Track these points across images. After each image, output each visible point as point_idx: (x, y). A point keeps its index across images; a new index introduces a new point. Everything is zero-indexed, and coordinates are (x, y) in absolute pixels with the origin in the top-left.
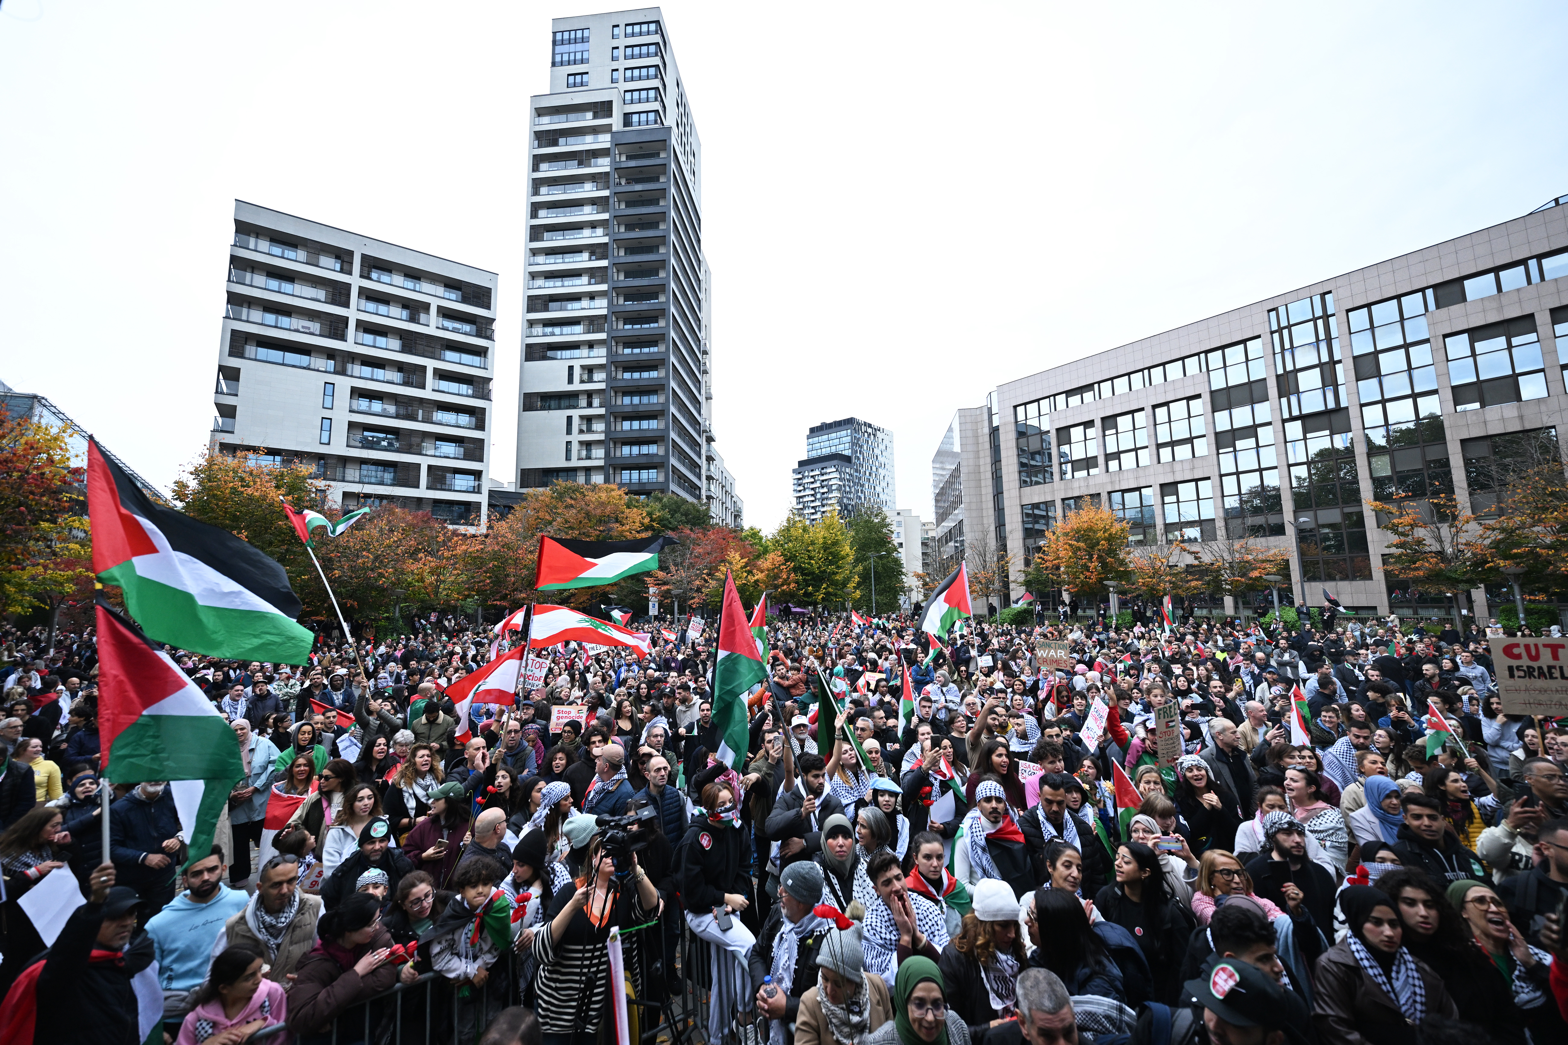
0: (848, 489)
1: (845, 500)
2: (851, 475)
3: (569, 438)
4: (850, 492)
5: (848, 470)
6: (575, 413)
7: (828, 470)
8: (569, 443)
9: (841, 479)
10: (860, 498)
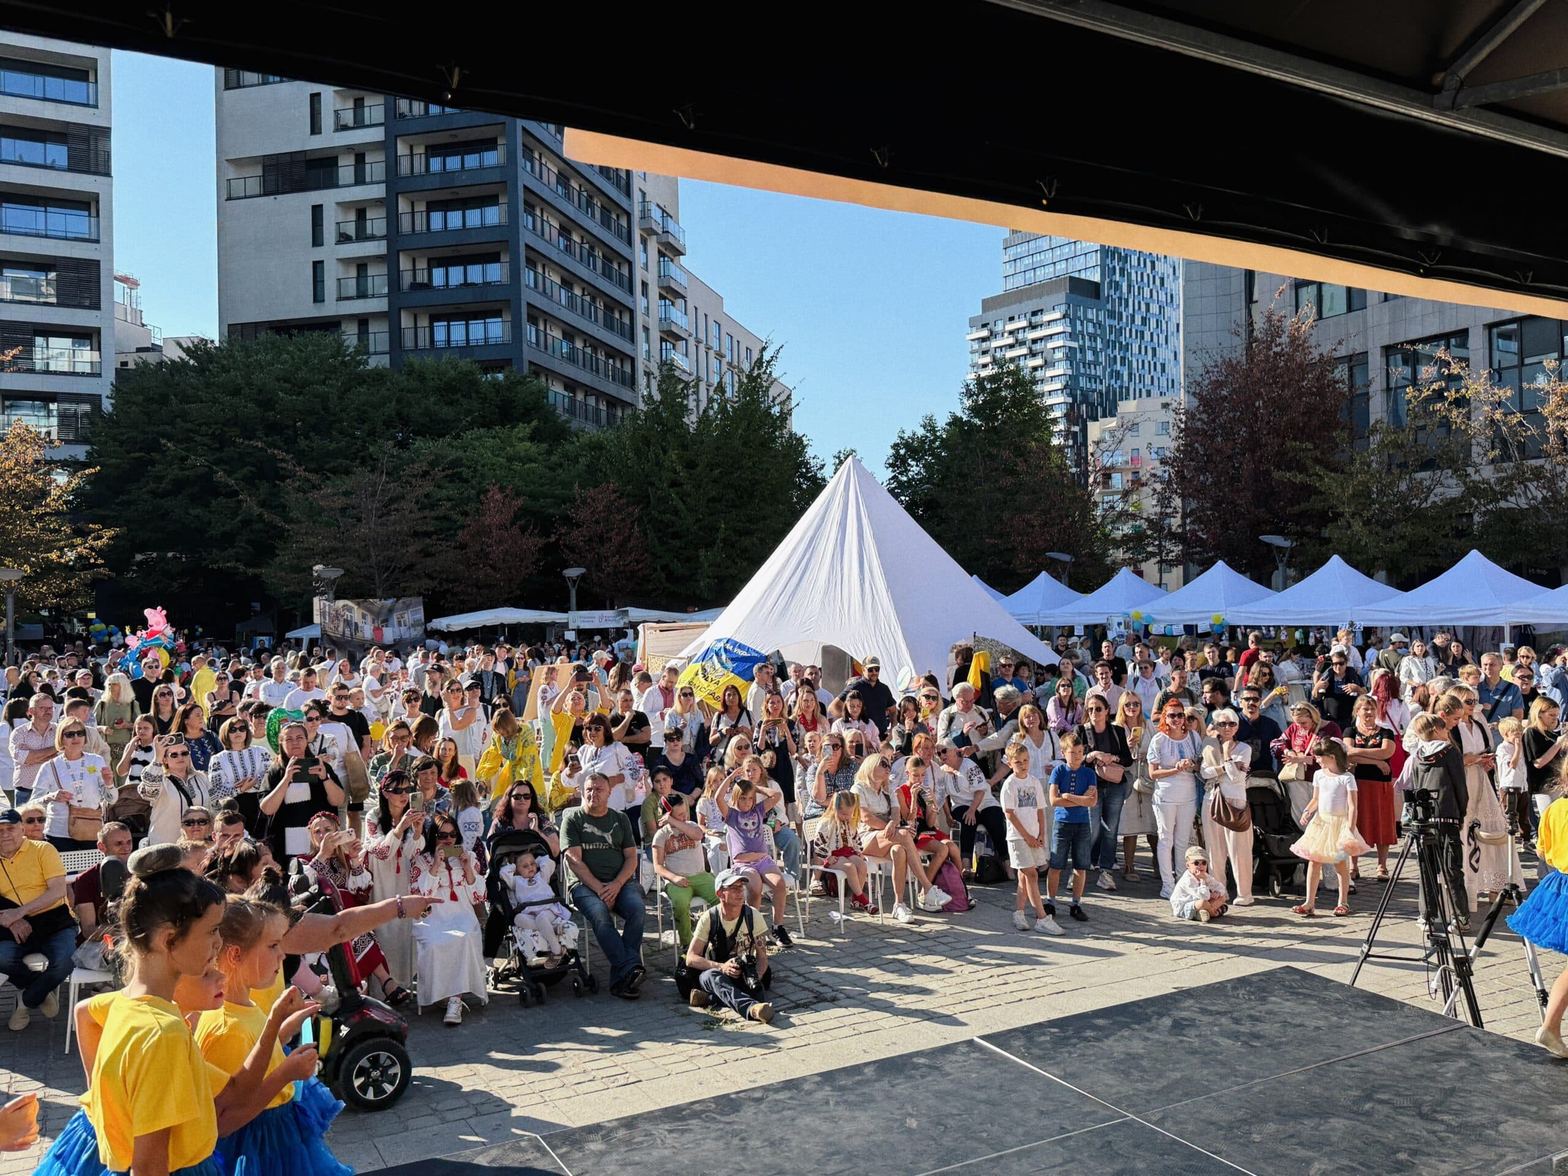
0: (1090, 356)
1: (1083, 382)
2: (1098, 325)
3: (318, 254)
4: (1096, 363)
5: (1091, 314)
6: (327, 198)
7: (1046, 318)
8: (318, 266)
9: (1073, 336)
10: (1119, 376)
